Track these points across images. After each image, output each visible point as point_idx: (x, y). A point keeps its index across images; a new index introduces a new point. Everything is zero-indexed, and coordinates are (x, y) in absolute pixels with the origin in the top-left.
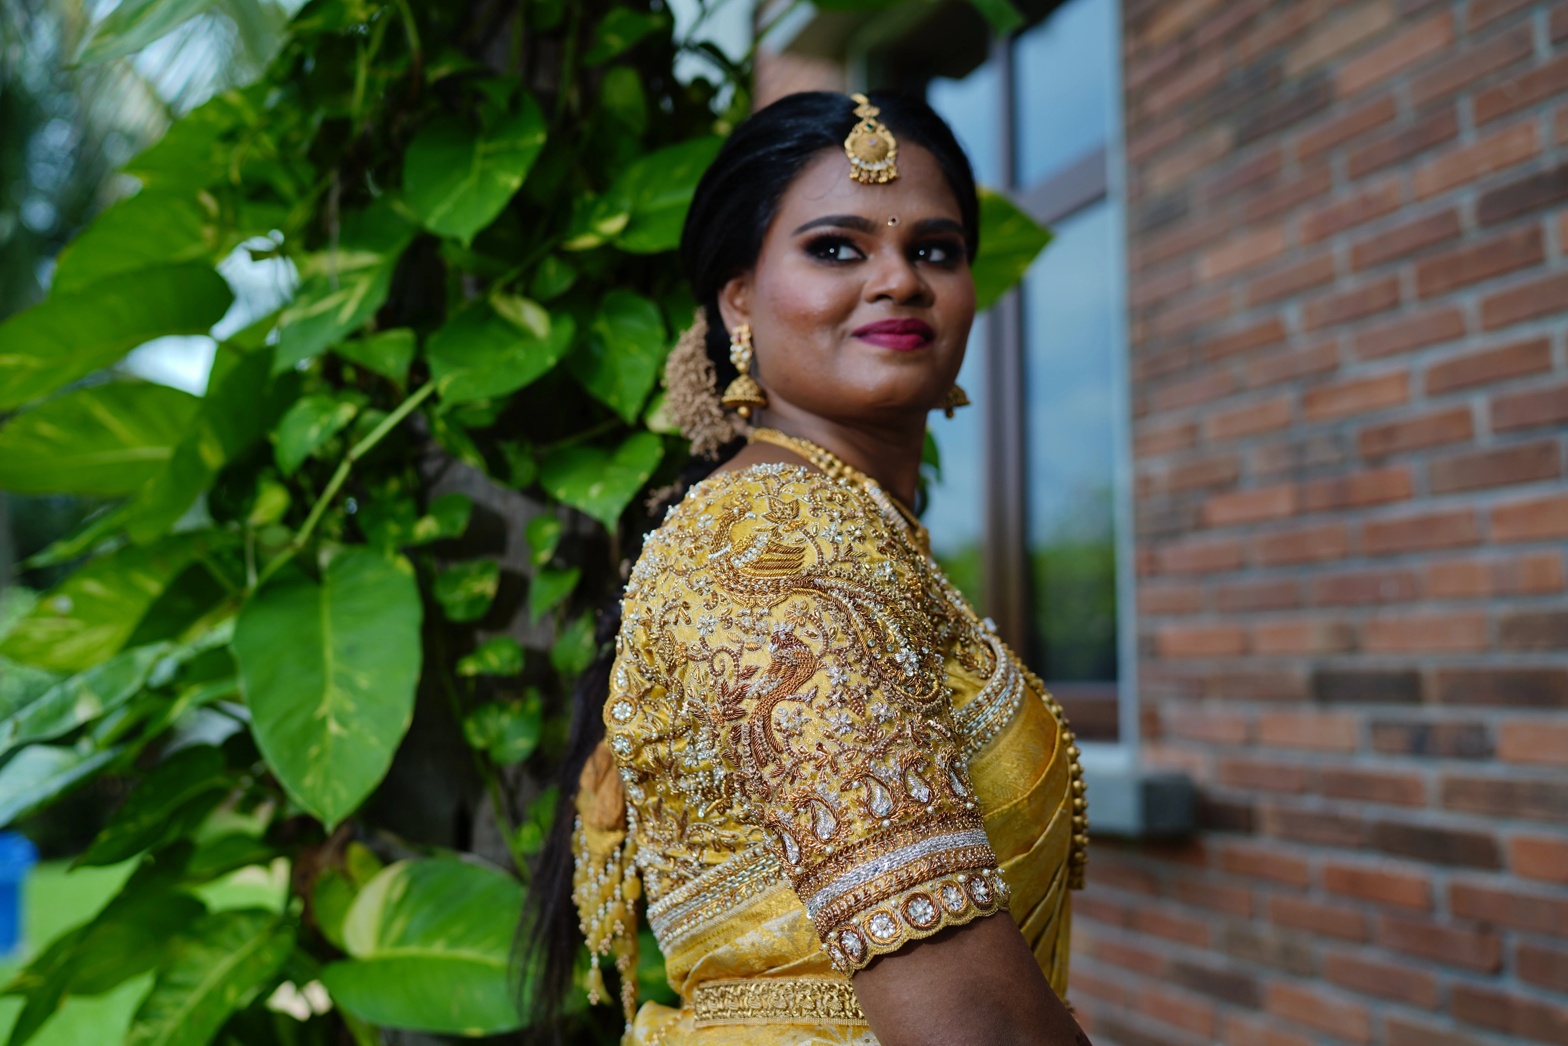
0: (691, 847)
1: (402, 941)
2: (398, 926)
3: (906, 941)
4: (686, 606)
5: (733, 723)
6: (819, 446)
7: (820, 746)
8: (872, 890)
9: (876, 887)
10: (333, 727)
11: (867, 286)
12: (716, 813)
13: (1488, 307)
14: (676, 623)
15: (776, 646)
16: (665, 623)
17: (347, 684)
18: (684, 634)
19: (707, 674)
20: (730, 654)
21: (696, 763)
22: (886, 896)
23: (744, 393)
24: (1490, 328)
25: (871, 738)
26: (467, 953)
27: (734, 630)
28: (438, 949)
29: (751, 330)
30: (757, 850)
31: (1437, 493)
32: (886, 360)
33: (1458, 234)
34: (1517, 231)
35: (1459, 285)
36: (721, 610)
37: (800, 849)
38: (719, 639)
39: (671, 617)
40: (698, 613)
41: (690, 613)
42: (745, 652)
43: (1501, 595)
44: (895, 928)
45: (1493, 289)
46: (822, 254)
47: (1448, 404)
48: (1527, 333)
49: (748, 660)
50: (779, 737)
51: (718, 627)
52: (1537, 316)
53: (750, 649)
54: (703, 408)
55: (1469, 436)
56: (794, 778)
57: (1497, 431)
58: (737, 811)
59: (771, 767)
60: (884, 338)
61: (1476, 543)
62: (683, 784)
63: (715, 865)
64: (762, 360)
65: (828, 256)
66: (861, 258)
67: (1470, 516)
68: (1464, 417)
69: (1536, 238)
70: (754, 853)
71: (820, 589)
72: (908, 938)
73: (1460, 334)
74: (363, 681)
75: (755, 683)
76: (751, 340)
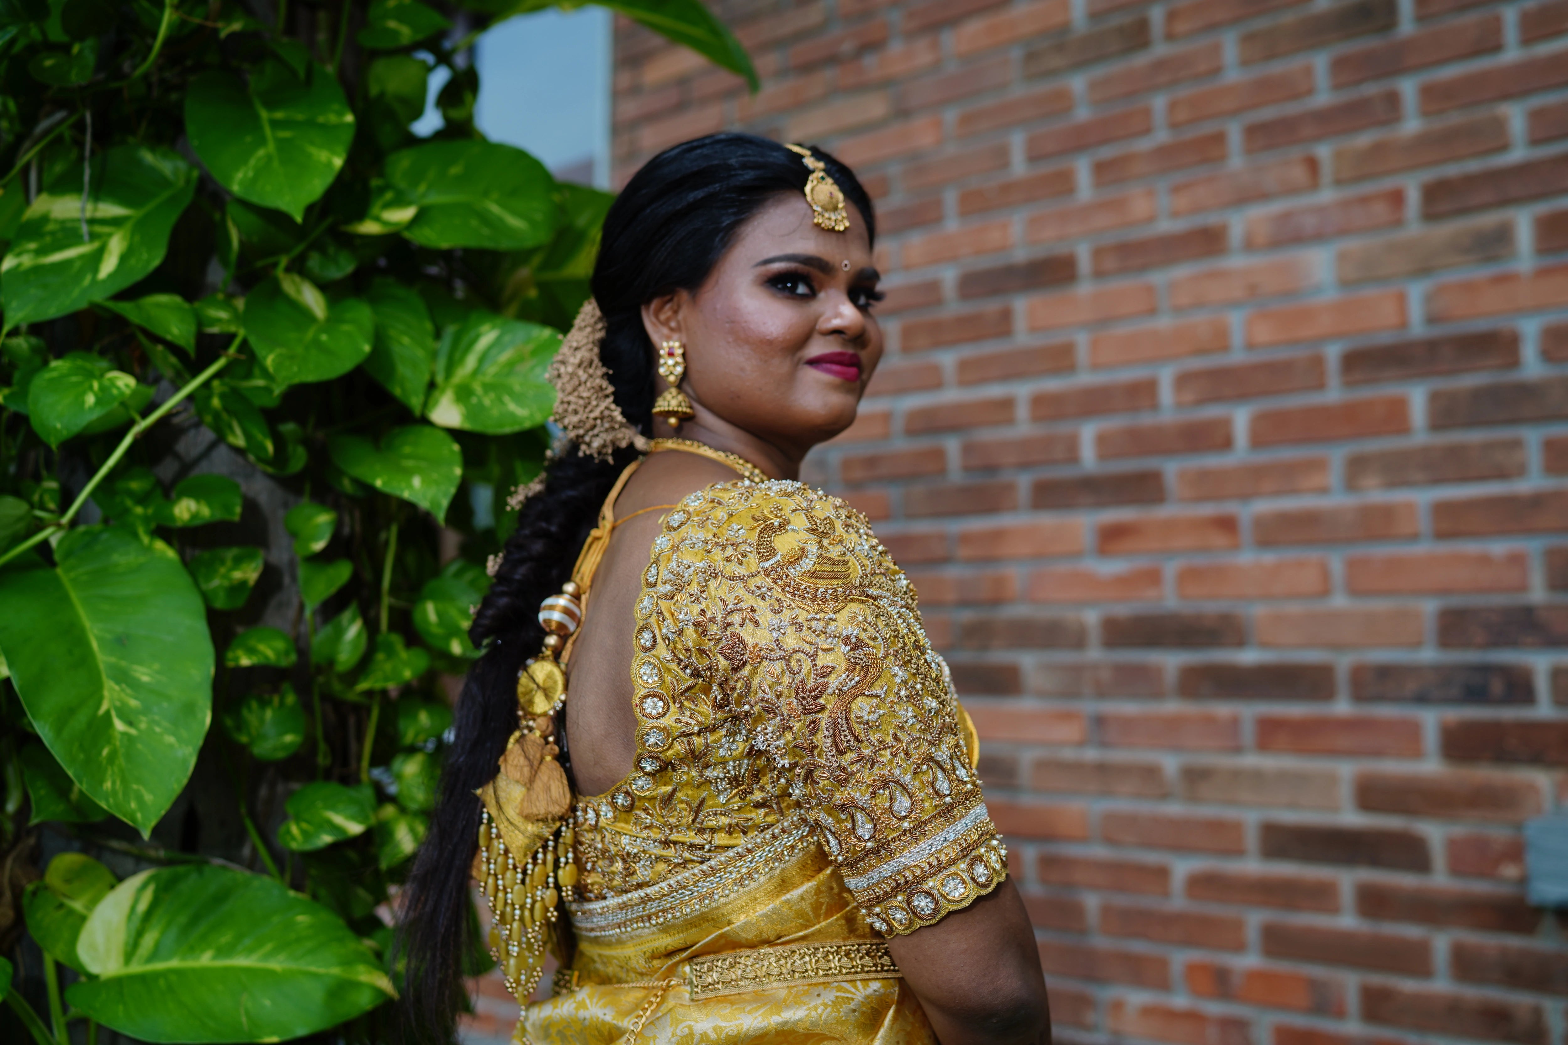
0: (701, 831)
1: (154, 956)
2: (149, 940)
3: (975, 897)
4: (753, 610)
5: (810, 718)
6: (747, 461)
7: (896, 738)
8: (943, 858)
9: (947, 855)
10: (119, 725)
11: (821, 319)
12: (737, 798)
13: (964, 366)
14: (742, 625)
15: (848, 648)
16: (729, 624)
17: (123, 677)
18: (753, 637)
19: (783, 672)
20: (807, 655)
21: (730, 753)
22: (954, 862)
23: (680, 405)
24: (964, 383)
25: (928, 729)
26: (241, 961)
27: (805, 633)
28: (205, 960)
29: (683, 346)
30: (776, 831)
31: (911, 516)
32: (836, 388)
33: (939, 302)
34: (991, 306)
35: (939, 344)
36: (787, 615)
37: (875, 826)
38: (791, 642)
39: (736, 619)
40: (765, 615)
41: (757, 616)
42: (820, 652)
43: (964, 603)
44: (965, 888)
45: (969, 351)
46: (780, 286)
47: (924, 443)
48: (995, 391)
49: (824, 660)
50: (858, 728)
51: (790, 630)
52: (1006, 377)
53: (824, 650)
54: (607, 413)
55: (942, 471)
56: (873, 764)
57: (967, 469)
58: (758, 796)
59: (850, 756)
60: (835, 368)
61: (946, 560)
62: (710, 773)
63: (733, 847)
64: (694, 375)
65: (785, 288)
66: (812, 295)
67: (942, 538)
68: (939, 455)
69: (1006, 316)
70: (773, 834)
71: (871, 597)
72: (976, 895)
73: (937, 385)
74: (144, 675)
75: (833, 682)
76: (684, 355)
